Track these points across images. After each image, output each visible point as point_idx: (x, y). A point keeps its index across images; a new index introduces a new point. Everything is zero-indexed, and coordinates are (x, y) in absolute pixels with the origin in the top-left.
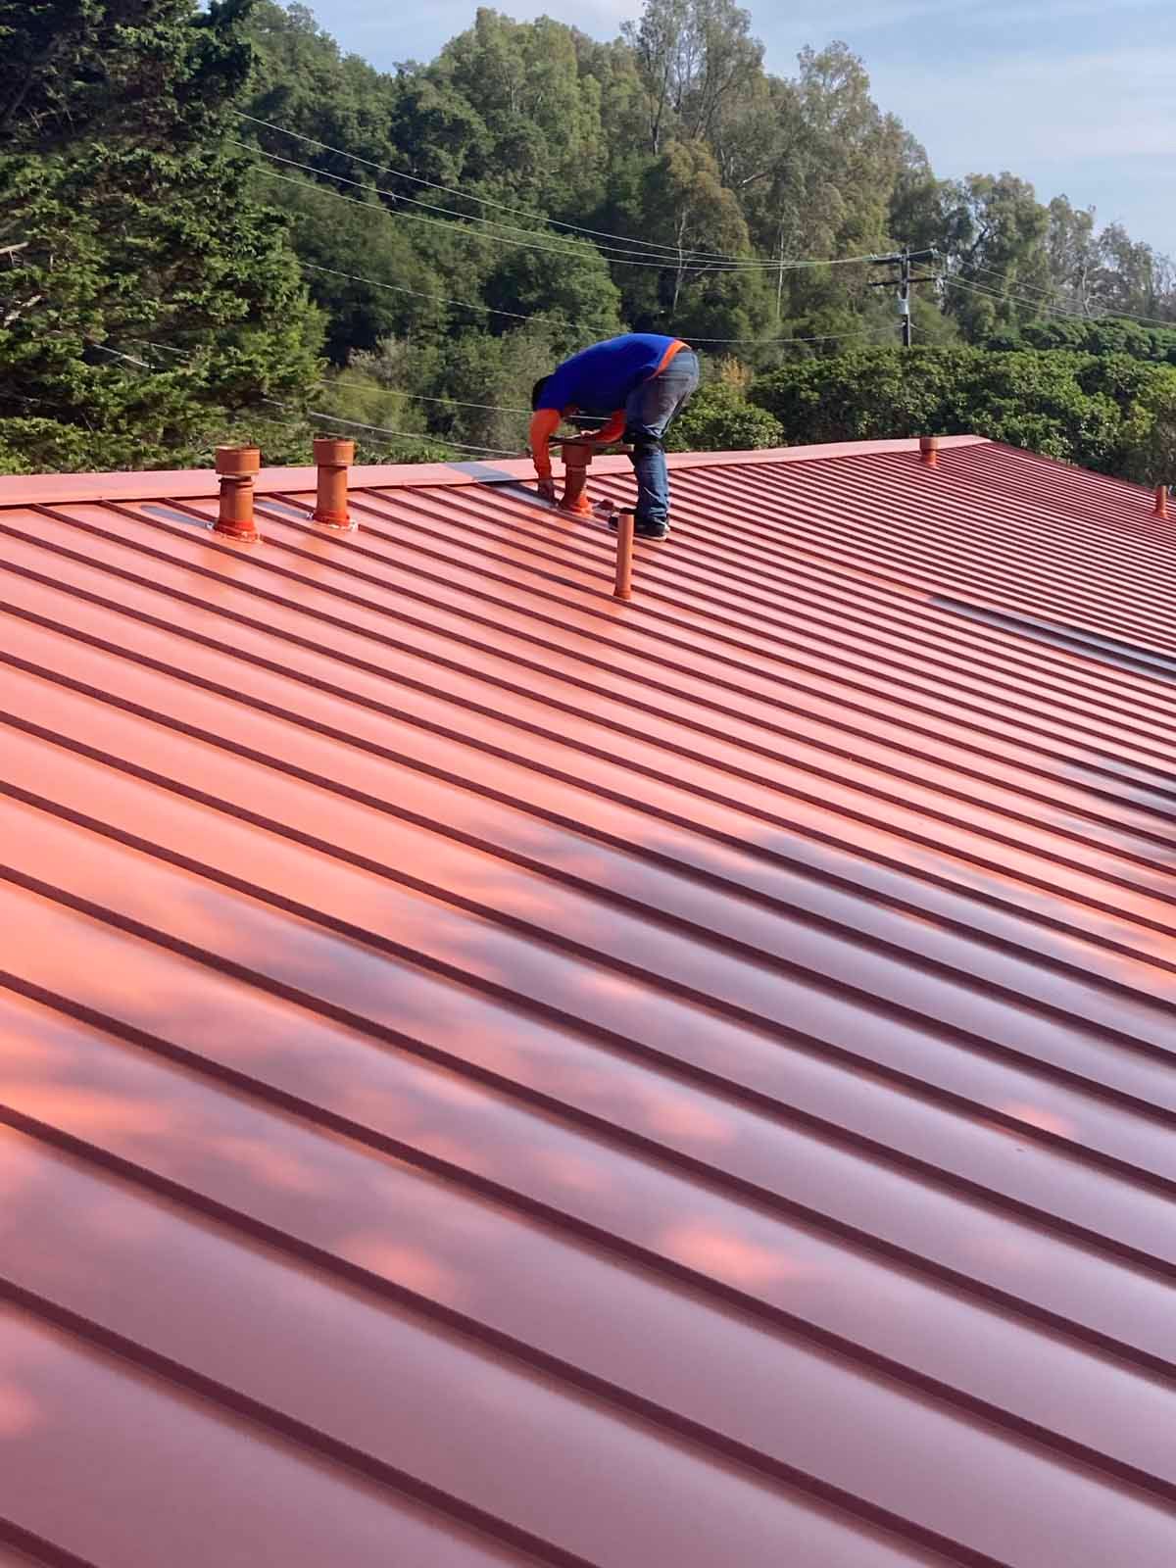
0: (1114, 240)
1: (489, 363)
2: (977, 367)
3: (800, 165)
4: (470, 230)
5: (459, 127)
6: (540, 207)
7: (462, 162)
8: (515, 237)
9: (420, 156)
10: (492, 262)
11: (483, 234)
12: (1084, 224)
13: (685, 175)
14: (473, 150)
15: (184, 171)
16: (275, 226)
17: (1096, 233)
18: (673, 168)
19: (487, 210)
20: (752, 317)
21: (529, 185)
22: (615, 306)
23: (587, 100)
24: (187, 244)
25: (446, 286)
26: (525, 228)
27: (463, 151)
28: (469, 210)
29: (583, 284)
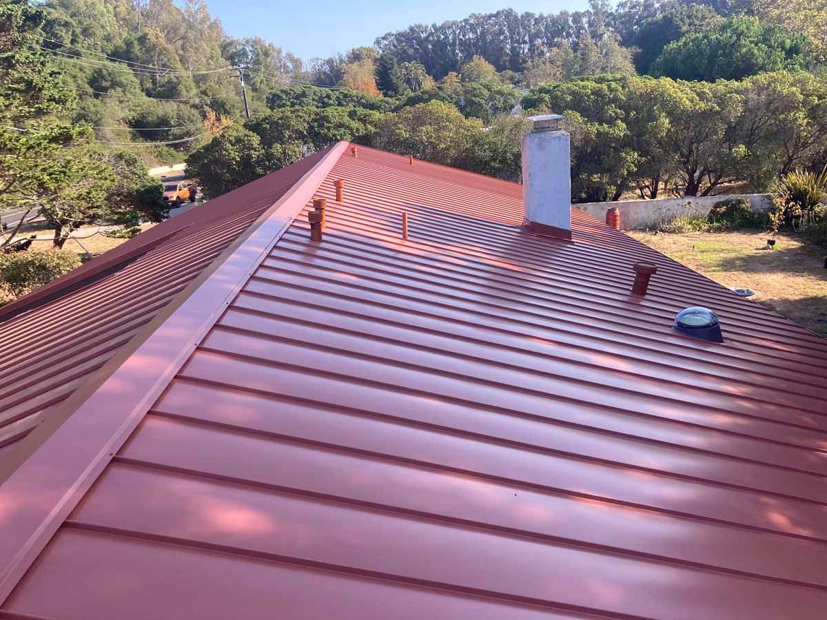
0: (289, 56)
1: (98, 109)
2: (317, 114)
3: (191, 35)
4: (78, 62)
5: (66, 24)
6: (103, 51)
7: (71, 37)
8: (97, 64)
9: (55, 35)
10: (90, 72)
11: (84, 62)
12: (279, 52)
13: (153, 39)
14: (73, 32)
15: (26, 59)
16: (57, 76)
17: (284, 54)
18: (149, 37)
19: (84, 54)
20: (186, 87)
21: (97, 44)
22: (138, 86)
23: (108, 12)
24: (35, 86)
25: (74, 82)
26: (99, 60)
27: (70, 33)
28: (77, 54)
29: (126, 79)
